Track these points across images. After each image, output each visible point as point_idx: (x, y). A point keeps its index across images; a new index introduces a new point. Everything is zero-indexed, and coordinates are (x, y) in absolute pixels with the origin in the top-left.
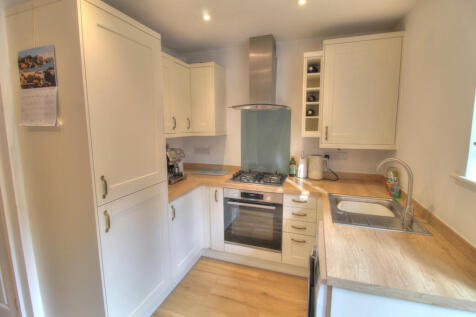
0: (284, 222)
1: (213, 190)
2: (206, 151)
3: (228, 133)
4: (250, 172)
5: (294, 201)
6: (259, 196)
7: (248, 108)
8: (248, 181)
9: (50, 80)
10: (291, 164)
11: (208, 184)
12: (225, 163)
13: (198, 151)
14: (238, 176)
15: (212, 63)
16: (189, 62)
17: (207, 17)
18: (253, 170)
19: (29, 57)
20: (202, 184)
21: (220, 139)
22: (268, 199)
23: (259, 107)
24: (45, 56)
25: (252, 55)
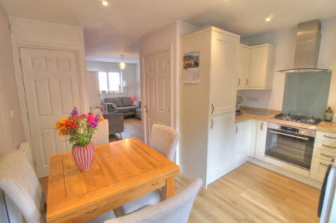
0: (315, 150)
1: (260, 122)
2: (256, 100)
3: (273, 88)
4: (289, 114)
5: (325, 136)
6: (295, 130)
7: (291, 71)
8: (287, 120)
9: (197, 64)
10: (327, 111)
11: (256, 119)
12: (269, 108)
13: (249, 99)
14: (279, 116)
15: (267, 44)
16: (250, 45)
17: (268, 19)
18: (291, 114)
19: (188, 56)
20: (253, 118)
21: (268, 92)
22: (303, 133)
23: (302, 71)
24: (195, 55)
25: (299, 33)
